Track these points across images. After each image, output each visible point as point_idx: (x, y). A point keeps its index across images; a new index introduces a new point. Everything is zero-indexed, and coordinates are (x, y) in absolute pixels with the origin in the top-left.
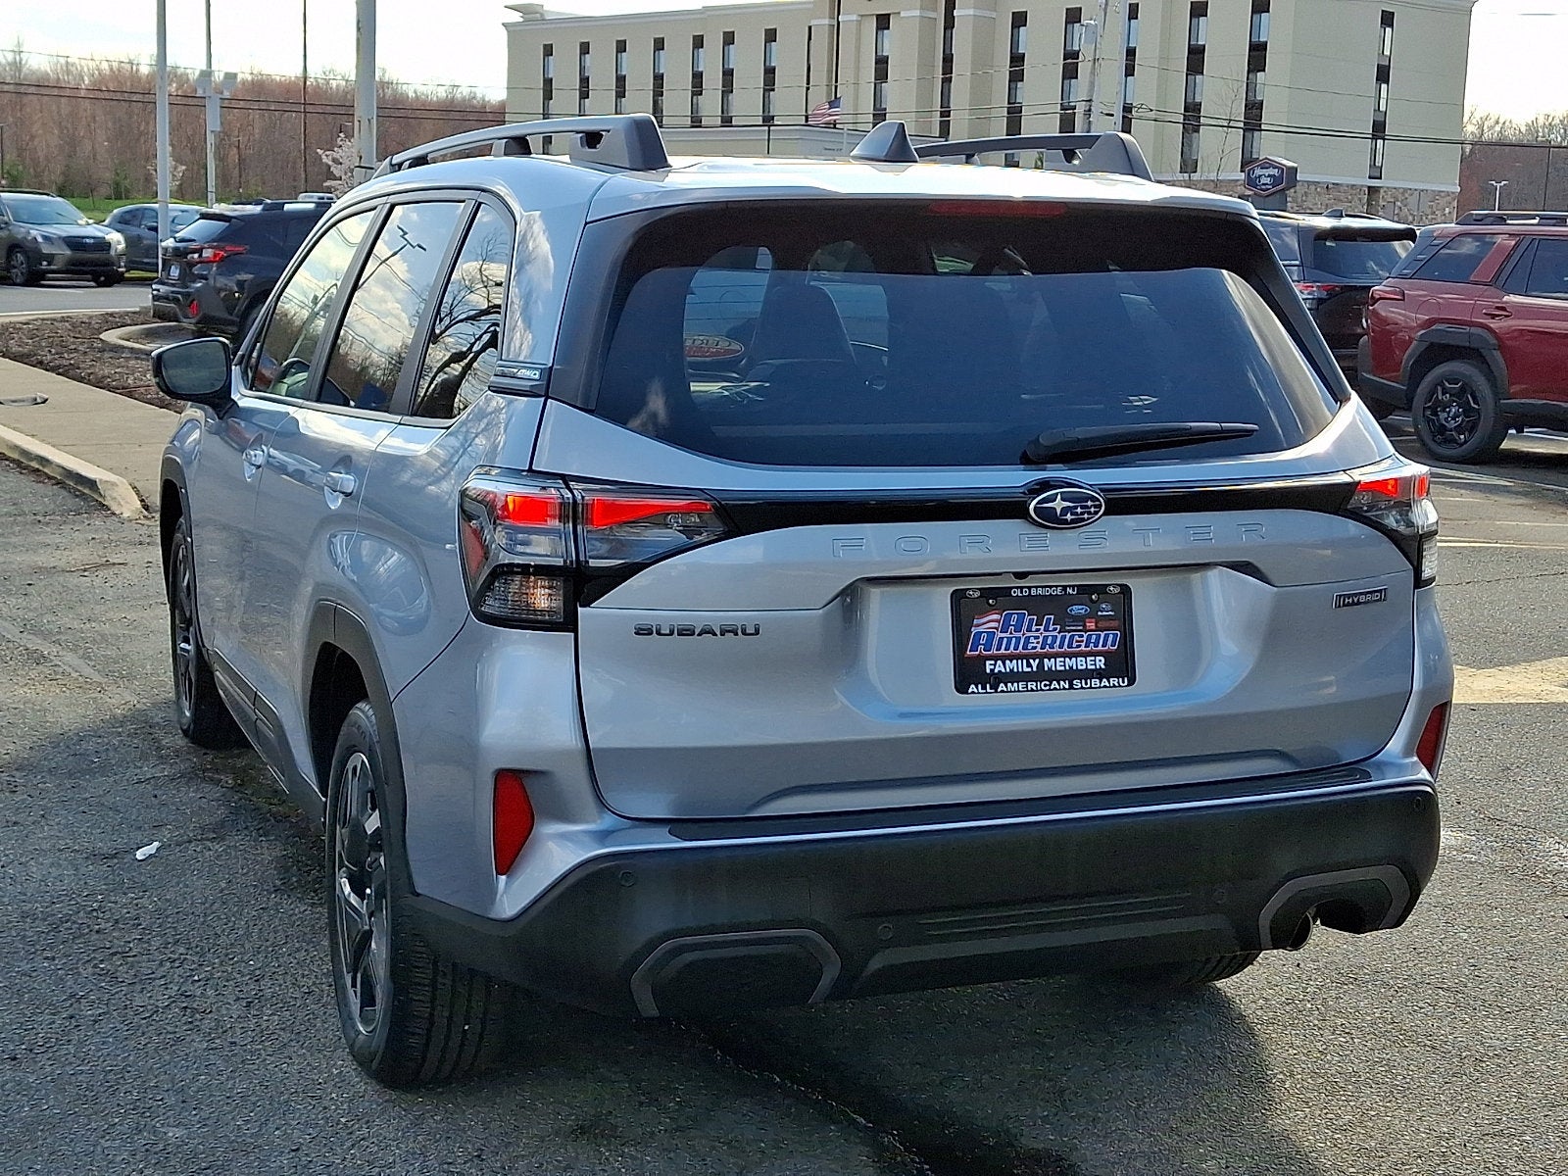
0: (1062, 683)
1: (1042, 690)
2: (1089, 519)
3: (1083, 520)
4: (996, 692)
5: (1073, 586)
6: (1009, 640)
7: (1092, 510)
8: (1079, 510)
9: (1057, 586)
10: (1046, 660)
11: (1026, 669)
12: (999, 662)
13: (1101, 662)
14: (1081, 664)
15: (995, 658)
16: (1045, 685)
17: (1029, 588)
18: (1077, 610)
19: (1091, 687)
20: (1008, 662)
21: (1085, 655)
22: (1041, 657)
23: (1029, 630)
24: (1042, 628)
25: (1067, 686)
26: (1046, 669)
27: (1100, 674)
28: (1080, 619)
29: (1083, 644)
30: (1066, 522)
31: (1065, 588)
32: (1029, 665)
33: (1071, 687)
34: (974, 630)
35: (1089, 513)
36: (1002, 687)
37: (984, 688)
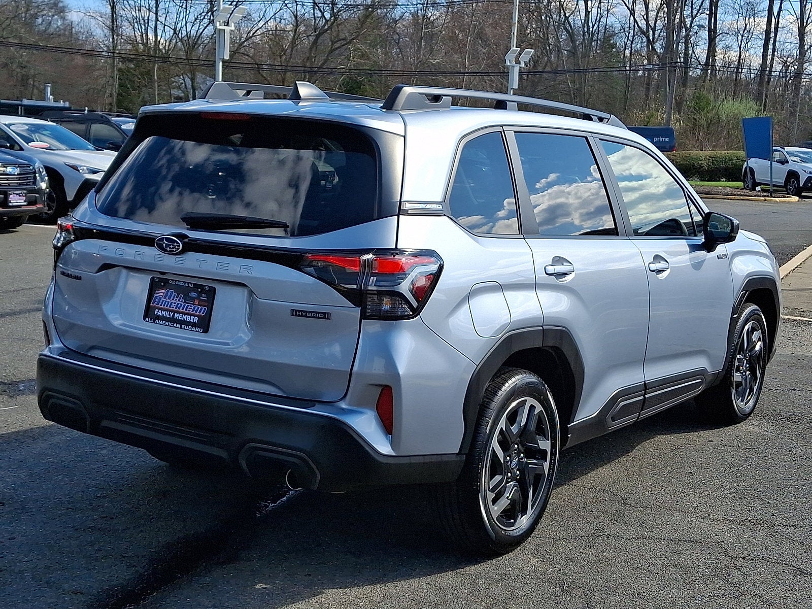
0: (178, 325)
1: (170, 326)
2: (176, 251)
3: (173, 251)
4: (154, 323)
5: (192, 283)
6: (166, 301)
7: (177, 247)
8: (172, 247)
9: (186, 282)
10: (176, 314)
11: (168, 316)
12: (160, 311)
13: (196, 320)
14: (188, 318)
15: (159, 309)
16: (172, 324)
17: (176, 281)
18: (193, 294)
19: (188, 330)
20: (163, 311)
21: (191, 315)
22: (175, 312)
23: (173, 299)
24: (178, 299)
25: (179, 327)
26: (175, 317)
27: (194, 325)
28: (193, 299)
29: (191, 310)
30: (167, 251)
31: (188, 283)
32: (170, 315)
33: (181, 328)
34: (155, 295)
35: (175, 248)
36: (157, 321)
37: (151, 320)
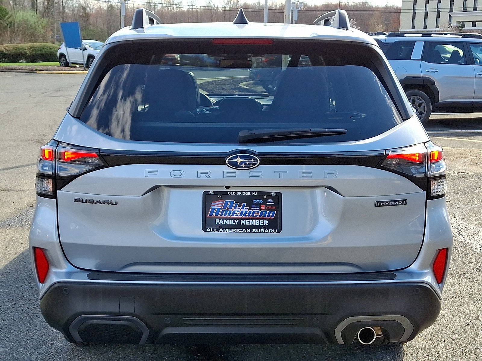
0: (247, 230)
1: (238, 232)
2: (252, 166)
3: (250, 167)
4: (218, 231)
5: (255, 192)
6: (226, 212)
7: (254, 163)
8: (248, 163)
9: (248, 192)
10: (242, 221)
11: (233, 224)
12: (221, 220)
13: (266, 223)
14: (257, 223)
15: (220, 219)
16: (240, 230)
17: (236, 192)
18: (257, 201)
19: (260, 232)
20: (225, 220)
21: (259, 219)
22: (240, 219)
23: (235, 208)
24: (241, 208)
25: (249, 231)
26: (241, 224)
27: (265, 227)
28: (259, 205)
29: (259, 215)
30: (242, 167)
31: (251, 192)
32: (234, 222)
33: (251, 232)
34: (211, 207)
35: (252, 164)
36: (221, 230)
37: (213, 230)
